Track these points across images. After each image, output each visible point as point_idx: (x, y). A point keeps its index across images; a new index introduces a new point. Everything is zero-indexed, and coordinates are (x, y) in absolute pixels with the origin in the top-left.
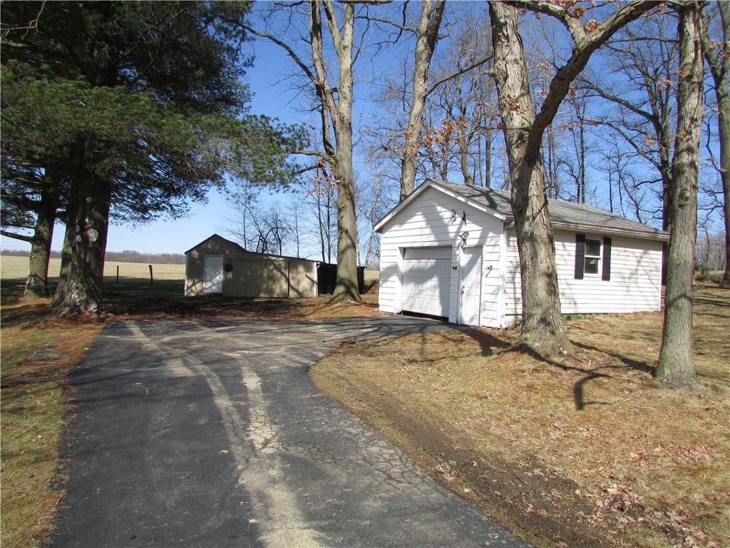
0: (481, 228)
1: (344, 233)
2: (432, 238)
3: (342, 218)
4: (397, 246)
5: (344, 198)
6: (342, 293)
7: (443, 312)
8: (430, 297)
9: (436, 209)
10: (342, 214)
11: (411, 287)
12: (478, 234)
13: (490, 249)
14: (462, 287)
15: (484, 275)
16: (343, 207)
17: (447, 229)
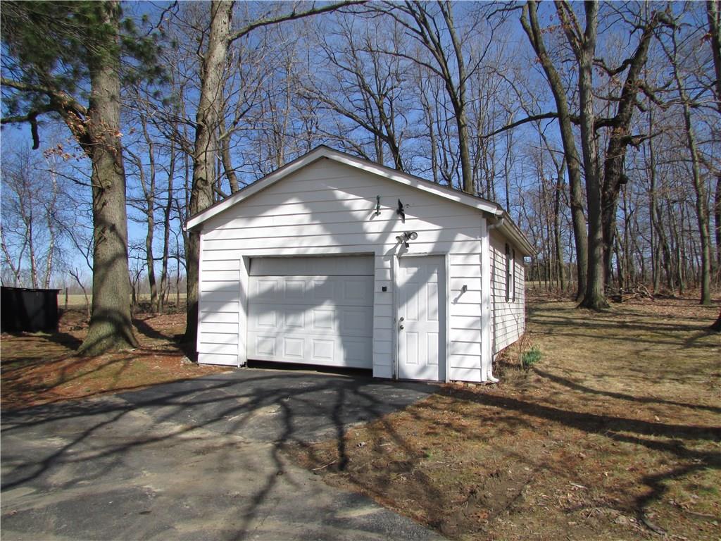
0: (437, 227)
1: (108, 231)
2: (327, 241)
3: (104, 204)
4: (239, 255)
5: (110, 171)
6: (107, 336)
7: (346, 359)
8: (316, 337)
9: (334, 196)
10: (106, 197)
11: (269, 321)
12: (433, 237)
13: (459, 259)
14: (399, 318)
15: (451, 300)
16: (109, 187)
17: (361, 227)
